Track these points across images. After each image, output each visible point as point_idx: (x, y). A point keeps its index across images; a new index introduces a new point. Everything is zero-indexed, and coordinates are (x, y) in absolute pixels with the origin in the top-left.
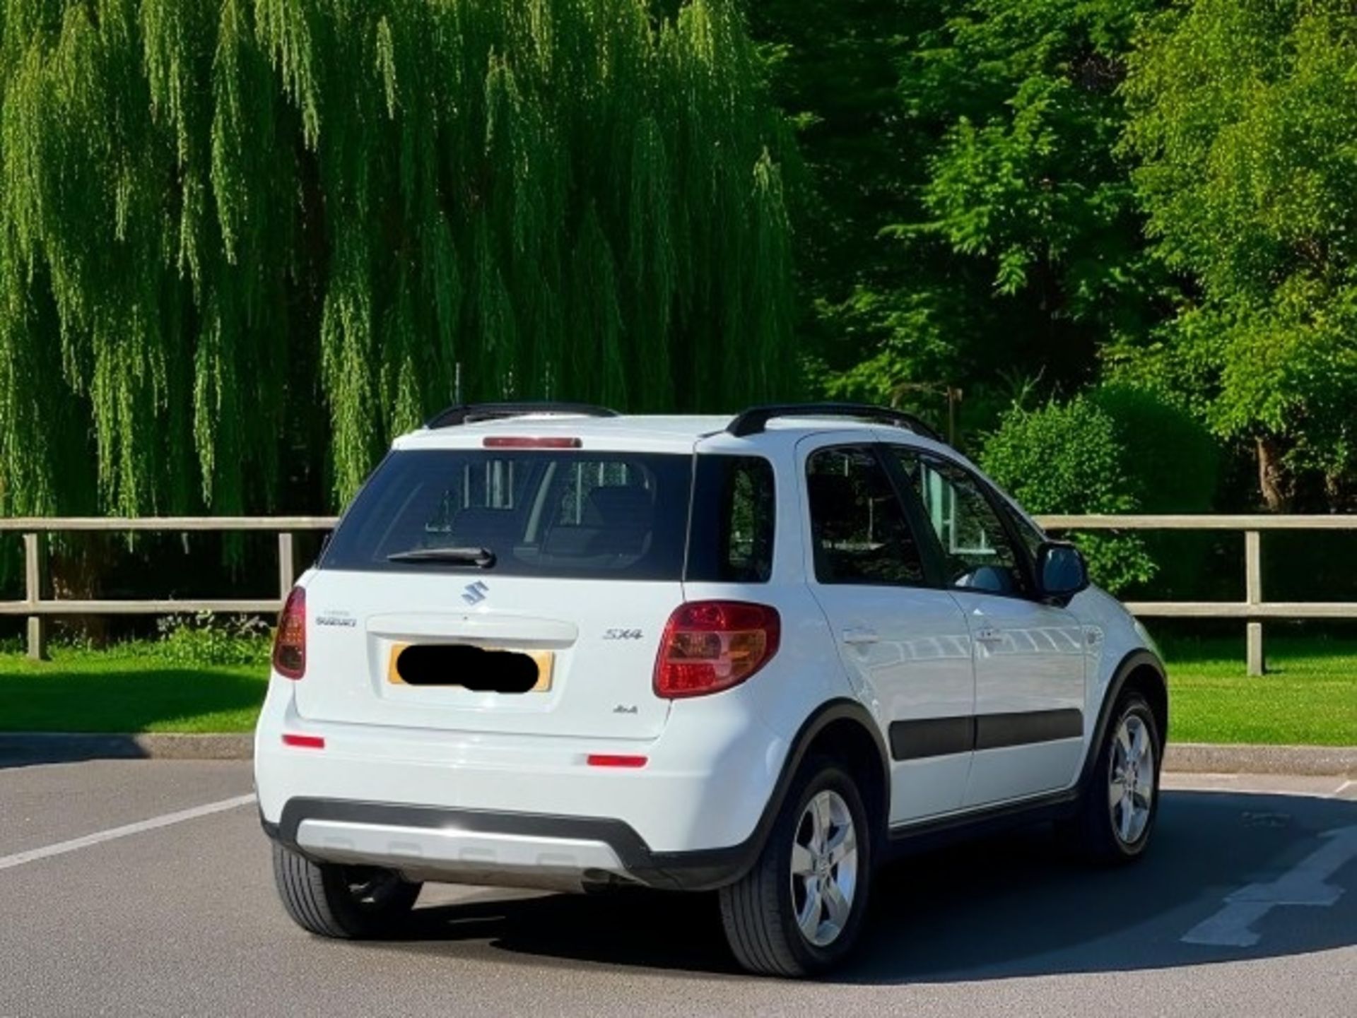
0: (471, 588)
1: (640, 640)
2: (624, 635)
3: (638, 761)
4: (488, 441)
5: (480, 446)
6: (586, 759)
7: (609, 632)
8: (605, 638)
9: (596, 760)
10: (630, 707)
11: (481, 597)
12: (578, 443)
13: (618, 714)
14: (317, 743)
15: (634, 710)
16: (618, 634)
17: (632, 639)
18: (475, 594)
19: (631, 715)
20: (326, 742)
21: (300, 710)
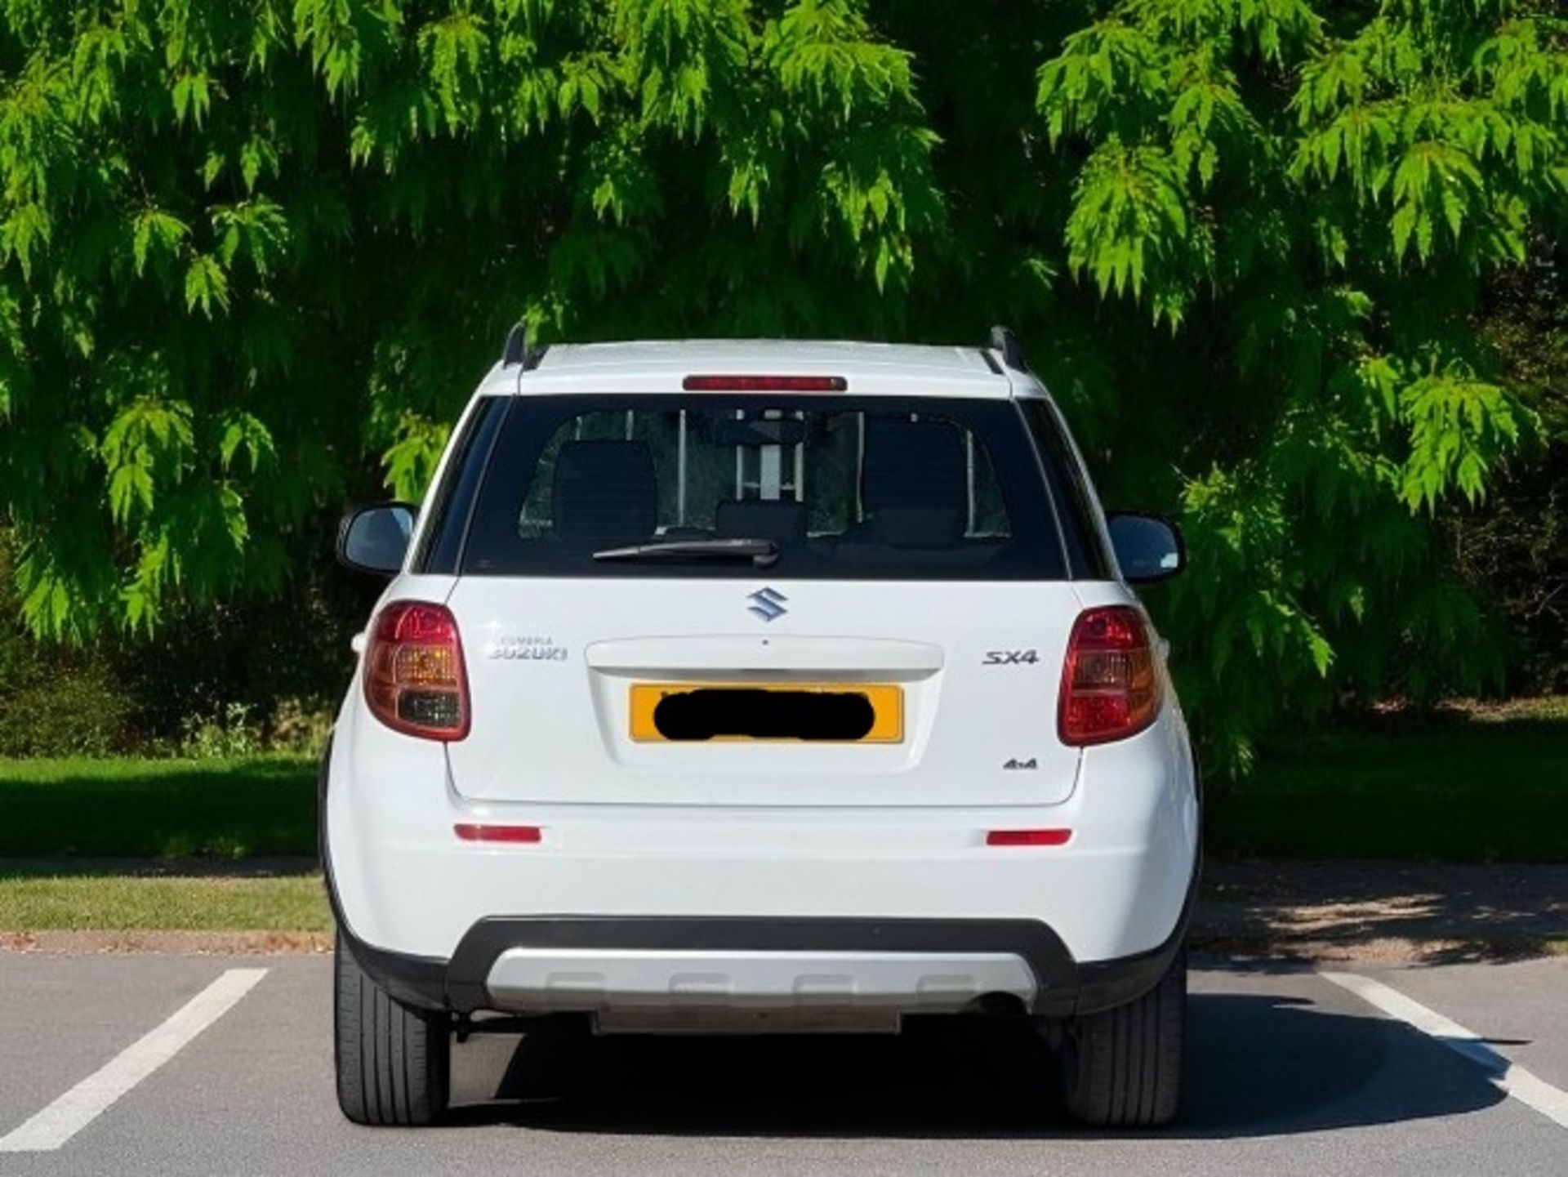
0: (758, 596)
1: (1035, 663)
2: (1013, 658)
3: (1058, 837)
4: (690, 382)
5: (679, 389)
6: (984, 838)
7: (990, 654)
8: (986, 663)
9: (998, 838)
10: (1026, 761)
11: (781, 611)
12: (841, 383)
13: (1010, 771)
14: (530, 835)
15: (1032, 764)
16: (1004, 657)
17: (1026, 664)
18: (769, 607)
19: (1028, 771)
20: (543, 832)
21: (460, 789)
